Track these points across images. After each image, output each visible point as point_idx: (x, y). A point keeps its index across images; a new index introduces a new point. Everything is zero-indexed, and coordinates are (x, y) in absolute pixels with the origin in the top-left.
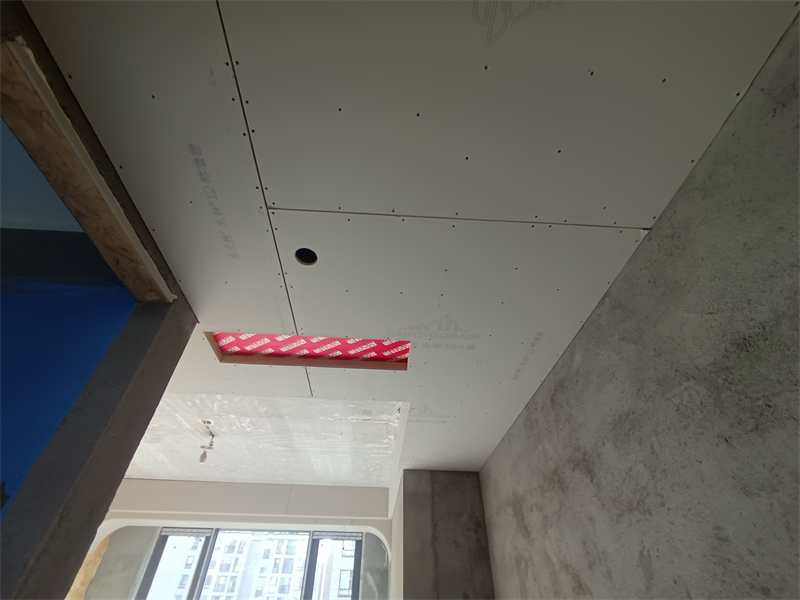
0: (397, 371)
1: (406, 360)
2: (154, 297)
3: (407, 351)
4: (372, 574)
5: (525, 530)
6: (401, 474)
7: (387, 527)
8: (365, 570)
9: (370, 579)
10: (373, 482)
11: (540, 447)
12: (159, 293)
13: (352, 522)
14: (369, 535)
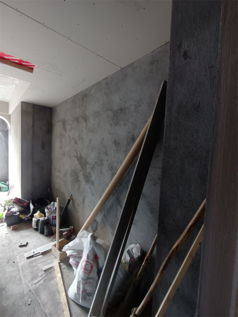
0: (28, 72)
1: (32, 69)
3: (34, 66)
5: (65, 129)
6: (20, 102)
7: (9, 117)
11: (75, 109)
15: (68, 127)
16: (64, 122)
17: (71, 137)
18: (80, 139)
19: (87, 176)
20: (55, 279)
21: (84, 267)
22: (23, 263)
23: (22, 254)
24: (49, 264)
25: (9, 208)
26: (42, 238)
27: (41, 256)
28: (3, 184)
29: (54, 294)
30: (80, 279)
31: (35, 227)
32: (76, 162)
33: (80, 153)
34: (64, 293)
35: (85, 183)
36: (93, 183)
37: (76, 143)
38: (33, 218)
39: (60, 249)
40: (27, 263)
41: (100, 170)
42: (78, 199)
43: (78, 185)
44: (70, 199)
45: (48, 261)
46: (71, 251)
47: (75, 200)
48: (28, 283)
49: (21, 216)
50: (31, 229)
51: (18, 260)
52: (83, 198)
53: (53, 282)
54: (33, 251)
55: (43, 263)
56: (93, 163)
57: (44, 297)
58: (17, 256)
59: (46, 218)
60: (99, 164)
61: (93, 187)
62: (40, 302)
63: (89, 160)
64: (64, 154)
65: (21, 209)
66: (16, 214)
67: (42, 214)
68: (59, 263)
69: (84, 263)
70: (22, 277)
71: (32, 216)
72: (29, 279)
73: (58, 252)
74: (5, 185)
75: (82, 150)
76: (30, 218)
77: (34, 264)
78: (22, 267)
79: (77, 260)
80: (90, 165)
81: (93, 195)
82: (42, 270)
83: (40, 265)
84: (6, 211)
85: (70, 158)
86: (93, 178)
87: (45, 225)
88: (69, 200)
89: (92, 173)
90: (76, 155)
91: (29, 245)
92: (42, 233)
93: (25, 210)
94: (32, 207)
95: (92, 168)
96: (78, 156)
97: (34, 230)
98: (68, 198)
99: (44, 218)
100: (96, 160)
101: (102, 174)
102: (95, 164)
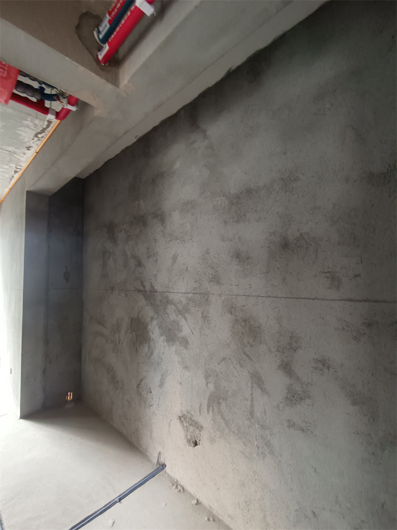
5: (113, 239)
6: (25, 192)
15: (121, 236)
16: (111, 228)
17: (129, 254)
18: (149, 257)
19: (171, 329)
32: (142, 302)
33: (151, 283)
35: (166, 343)
36: (185, 342)
37: (139, 264)
41: (202, 314)
42: (149, 379)
43: (147, 349)
47: (142, 381)
52: (162, 375)
56: (184, 301)
60: (198, 302)
61: (184, 351)
63: (173, 297)
64: (112, 288)
75: (156, 276)
80: (176, 306)
81: (186, 367)
85: (126, 295)
86: (186, 332)
89: (182, 322)
90: (141, 288)
95: (183, 312)
96: (145, 291)
100: (190, 296)
101: (208, 321)
102: (188, 304)
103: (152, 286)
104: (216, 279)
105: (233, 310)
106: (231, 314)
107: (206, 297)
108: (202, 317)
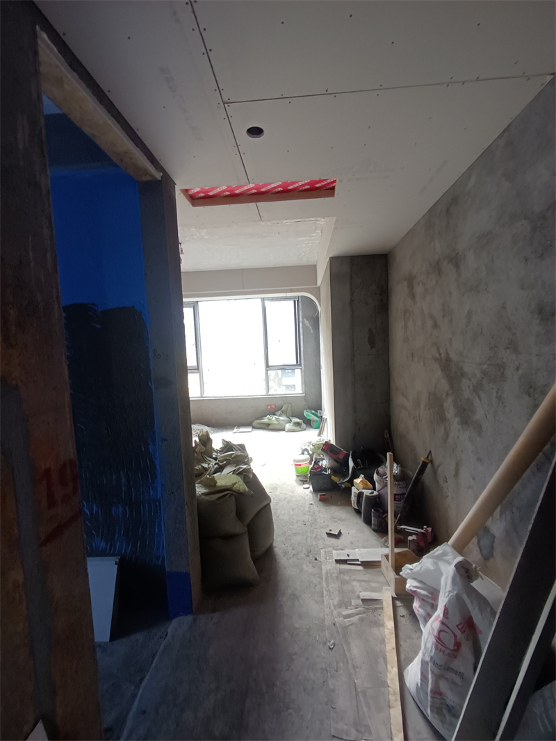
0: (326, 198)
1: (333, 188)
2: (149, 178)
3: (334, 182)
4: (307, 320)
5: (412, 295)
6: (328, 259)
7: (317, 292)
8: (302, 318)
9: (307, 323)
10: (304, 261)
11: (432, 243)
12: (152, 176)
13: (291, 291)
14: (303, 297)
15: (419, 290)
16: (410, 280)
17: (426, 312)
18: (443, 316)
19: (465, 410)
20: (381, 628)
21: (436, 633)
22: (329, 567)
23: (330, 549)
24: (373, 590)
25: (316, 459)
26: (367, 533)
27: (360, 568)
28: (313, 414)
29: (375, 657)
30: (428, 659)
31: (356, 507)
32: (439, 374)
33: (446, 350)
34: (396, 670)
35: (460, 426)
36: (479, 429)
37: (436, 326)
38: (353, 488)
39: (397, 569)
40: (335, 571)
41: (497, 392)
42: (445, 466)
43: (443, 430)
44: (427, 461)
45: (373, 585)
46: (416, 584)
47: (439, 466)
48: (332, 608)
49: (333, 477)
50: (349, 509)
51: (322, 559)
52: (457, 464)
53: (375, 630)
54: (347, 551)
55: (363, 583)
56: (479, 375)
57: (356, 650)
58: (322, 551)
59: (376, 493)
60: (493, 377)
61: (478, 439)
62: (348, 656)
63: (467, 368)
64: (413, 355)
65: (335, 464)
66: (326, 472)
67: (369, 483)
68: (393, 598)
69: (437, 625)
70: (325, 593)
71: (351, 483)
72: (336, 601)
73: (391, 575)
74: (317, 416)
75: (451, 341)
76: (348, 485)
77: (347, 578)
78: (327, 573)
79: (429, 609)
80: (470, 380)
81: (479, 459)
82: (359, 597)
83: (356, 584)
84: (313, 462)
85: (425, 364)
86: (479, 415)
87: (373, 507)
88: (424, 465)
89: (477, 402)
90: (437, 356)
91: (342, 538)
92: (368, 521)
93: (340, 468)
94: (351, 464)
95: (477, 388)
96: (441, 358)
97: (354, 511)
98: (422, 459)
99: (370, 491)
100: (485, 367)
101: (503, 404)
102: (482, 378)
103: (447, 354)
104: (513, 346)
105: (532, 390)
106: (529, 395)
107: (502, 369)
108: (496, 397)
